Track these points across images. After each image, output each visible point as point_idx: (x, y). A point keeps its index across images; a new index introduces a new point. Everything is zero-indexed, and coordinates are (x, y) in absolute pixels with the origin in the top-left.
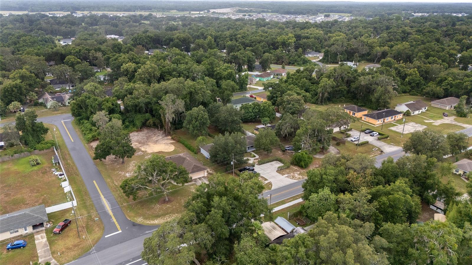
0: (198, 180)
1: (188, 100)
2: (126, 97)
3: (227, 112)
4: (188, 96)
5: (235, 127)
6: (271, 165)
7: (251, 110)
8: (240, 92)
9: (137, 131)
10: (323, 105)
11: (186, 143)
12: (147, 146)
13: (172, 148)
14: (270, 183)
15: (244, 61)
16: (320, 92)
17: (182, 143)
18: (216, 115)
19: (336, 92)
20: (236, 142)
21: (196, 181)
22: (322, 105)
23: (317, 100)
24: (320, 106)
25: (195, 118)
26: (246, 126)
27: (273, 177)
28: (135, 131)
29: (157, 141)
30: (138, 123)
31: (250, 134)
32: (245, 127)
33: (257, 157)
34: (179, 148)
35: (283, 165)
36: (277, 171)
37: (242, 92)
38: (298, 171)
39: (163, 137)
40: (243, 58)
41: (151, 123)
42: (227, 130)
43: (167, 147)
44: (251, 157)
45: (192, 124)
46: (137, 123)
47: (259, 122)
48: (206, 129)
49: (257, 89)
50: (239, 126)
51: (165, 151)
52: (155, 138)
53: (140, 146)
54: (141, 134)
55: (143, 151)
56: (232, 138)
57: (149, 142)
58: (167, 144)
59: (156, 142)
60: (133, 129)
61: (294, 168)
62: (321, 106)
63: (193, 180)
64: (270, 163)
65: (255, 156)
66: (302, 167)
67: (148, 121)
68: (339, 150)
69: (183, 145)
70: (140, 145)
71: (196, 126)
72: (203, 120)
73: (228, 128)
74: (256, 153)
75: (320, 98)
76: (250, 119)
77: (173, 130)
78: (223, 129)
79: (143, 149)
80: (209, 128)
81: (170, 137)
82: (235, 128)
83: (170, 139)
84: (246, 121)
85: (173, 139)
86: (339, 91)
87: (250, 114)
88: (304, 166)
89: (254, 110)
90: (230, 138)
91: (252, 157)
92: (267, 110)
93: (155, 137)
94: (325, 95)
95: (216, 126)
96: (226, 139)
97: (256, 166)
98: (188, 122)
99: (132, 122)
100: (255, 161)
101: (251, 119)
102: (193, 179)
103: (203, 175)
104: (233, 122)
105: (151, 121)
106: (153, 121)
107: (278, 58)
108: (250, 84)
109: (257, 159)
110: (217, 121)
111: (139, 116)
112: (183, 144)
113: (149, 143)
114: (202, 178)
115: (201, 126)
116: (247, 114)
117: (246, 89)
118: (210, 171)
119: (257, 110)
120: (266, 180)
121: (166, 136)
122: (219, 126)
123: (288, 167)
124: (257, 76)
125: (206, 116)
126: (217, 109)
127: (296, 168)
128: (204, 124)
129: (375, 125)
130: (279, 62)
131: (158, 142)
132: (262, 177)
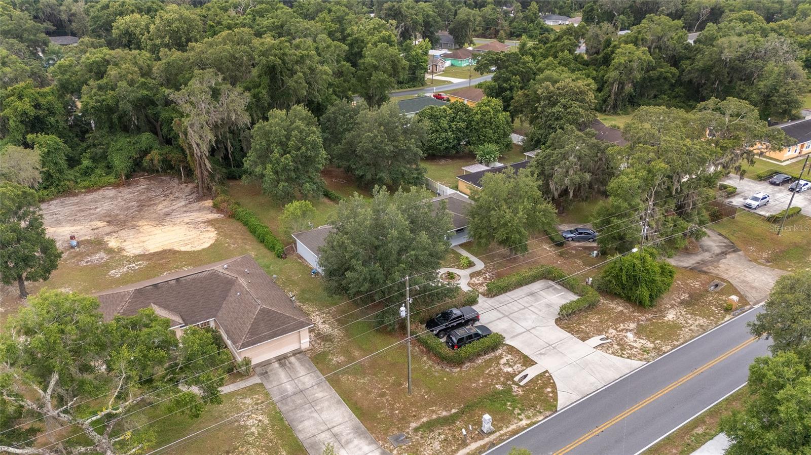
0: (276, 365)
1: (264, 92)
2: (85, 87)
3: (380, 125)
4: (266, 80)
5: (403, 170)
6: (532, 294)
7: (444, 123)
8: (409, 89)
9: (116, 186)
10: (619, 114)
11: (253, 221)
12: (132, 232)
13: (206, 239)
14: (546, 379)
15: (415, 23)
16: (615, 81)
17: (242, 221)
18: (348, 135)
19: (650, 82)
20: (415, 224)
21: (265, 374)
22: (616, 114)
23: (605, 101)
24: (611, 117)
25: (281, 143)
26: (434, 167)
27: (551, 348)
28: (110, 184)
29: (167, 214)
30: (119, 162)
31: (450, 191)
32: (431, 170)
33: (480, 265)
34: (231, 237)
35: (575, 298)
36: (558, 321)
37: (415, 89)
38: (630, 319)
39: (190, 203)
40: (414, 16)
41: (156, 162)
42: (380, 179)
43: (194, 233)
44: (459, 267)
45: (271, 162)
46: (117, 163)
47: (471, 157)
48: (318, 177)
49: (450, 82)
50: (414, 166)
51: (183, 249)
52: (162, 207)
53: (107, 234)
54: (126, 193)
55: (110, 251)
56: (399, 208)
57: (142, 218)
58: (195, 223)
59: (162, 219)
60: (106, 179)
61: (612, 305)
62: (615, 117)
63: (258, 370)
64: (526, 289)
65: (471, 264)
66: (639, 304)
67: (148, 157)
68: (725, 238)
69: (244, 228)
70: (108, 229)
71: (284, 169)
72: (304, 148)
73: (381, 174)
74: (475, 254)
75: (613, 96)
76: (442, 148)
77: (221, 183)
78: (369, 176)
79: (113, 243)
80: (326, 173)
81: (209, 203)
82: (403, 174)
83: (208, 208)
84: (433, 155)
85: (216, 208)
86: (658, 79)
87: (443, 135)
88: (647, 303)
89: (453, 125)
90: (392, 208)
91: (463, 268)
92: (491, 124)
93: (165, 203)
94: (626, 87)
95: (349, 170)
96: (377, 211)
97: (481, 299)
98: (259, 157)
99: (101, 159)
100: (475, 280)
101: (447, 148)
102: (254, 362)
103: (294, 347)
104: (397, 155)
105: (155, 155)
106: (161, 155)
107: (487, 24)
108: (432, 73)
109: (478, 274)
110: (350, 153)
111: (122, 141)
112: (246, 224)
113: (140, 223)
114: (293, 359)
115: (300, 167)
116: (434, 135)
117: (423, 83)
118: (324, 322)
119: (463, 125)
120: (528, 362)
121: (199, 199)
122: (356, 169)
123: (592, 306)
124: (445, 56)
125: (316, 135)
126: (351, 117)
127: (618, 307)
128: (308, 161)
129: (781, 162)
130: (488, 32)
131: (168, 218)
132: (512, 350)
